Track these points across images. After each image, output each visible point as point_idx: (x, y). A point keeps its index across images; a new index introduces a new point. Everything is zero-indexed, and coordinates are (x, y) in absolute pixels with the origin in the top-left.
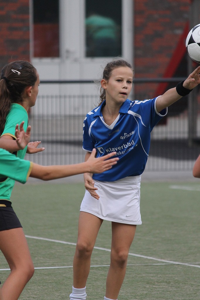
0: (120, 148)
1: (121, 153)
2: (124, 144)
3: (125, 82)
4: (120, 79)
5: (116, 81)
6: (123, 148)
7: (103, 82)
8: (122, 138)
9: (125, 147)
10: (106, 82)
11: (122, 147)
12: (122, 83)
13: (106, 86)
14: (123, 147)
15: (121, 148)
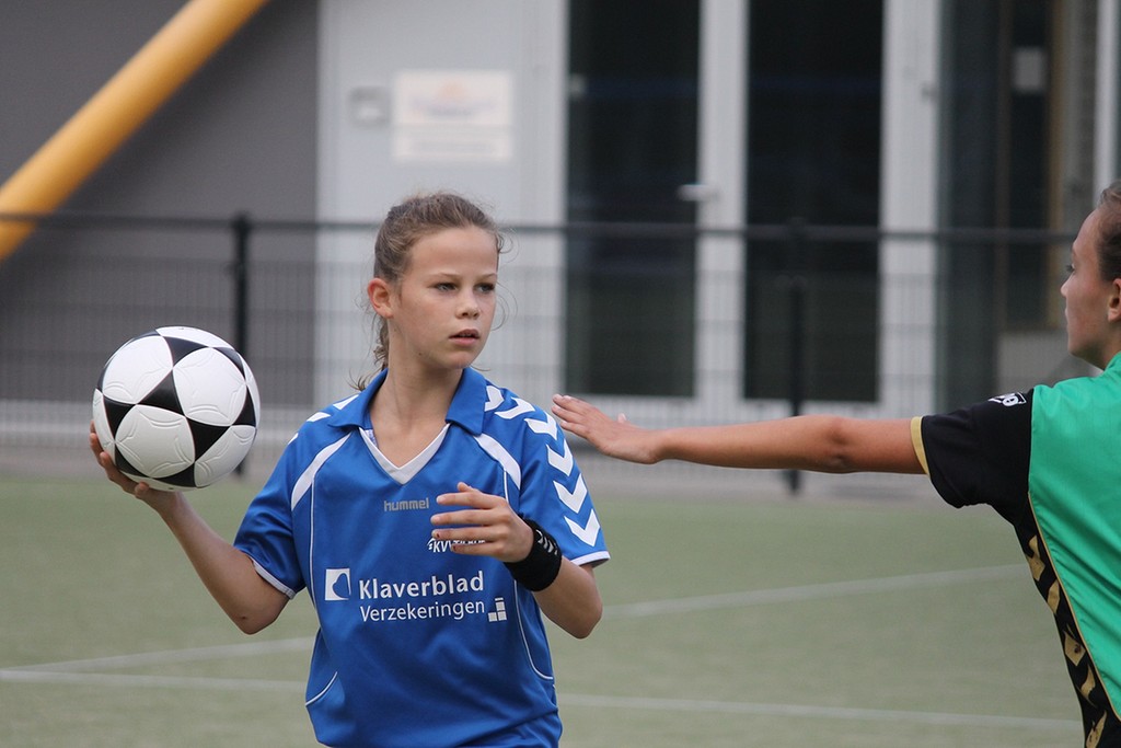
0: (417, 588)
1: (415, 613)
2: (434, 578)
3: (467, 290)
4: (448, 280)
5: (434, 290)
6: (424, 594)
7: (377, 291)
8: (436, 547)
9: (435, 593)
10: (388, 287)
11: (424, 586)
12: (457, 294)
13: (388, 304)
14: (430, 589)
15: (420, 591)
